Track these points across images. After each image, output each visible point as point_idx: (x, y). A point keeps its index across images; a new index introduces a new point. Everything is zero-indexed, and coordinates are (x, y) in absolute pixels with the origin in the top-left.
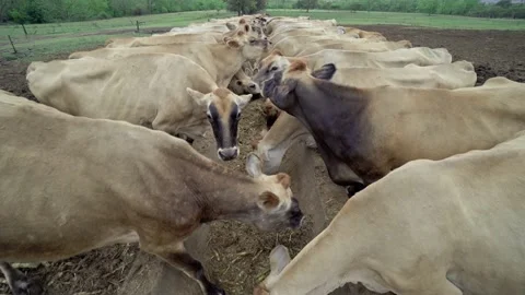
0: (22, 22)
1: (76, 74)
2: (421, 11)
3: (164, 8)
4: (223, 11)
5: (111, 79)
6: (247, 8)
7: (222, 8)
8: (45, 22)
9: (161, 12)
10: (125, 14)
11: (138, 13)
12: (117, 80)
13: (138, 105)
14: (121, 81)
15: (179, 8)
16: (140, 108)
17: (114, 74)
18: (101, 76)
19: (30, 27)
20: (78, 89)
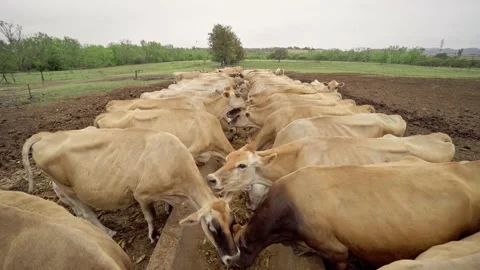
0: (42, 69)
1: (76, 145)
2: (374, 61)
3: (159, 58)
4: (209, 61)
5: (107, 150)
6: (228, 60)
7: (208, 59)
8: (61, 69)
9: (157, 61)
10: (127, 62)
11: (138, 62)
12: (112, 151)
13: (126, 175)
14: (115, 152)
15: (171, 59)
16: (129, 178)
17: (110, 146)
18: (98, 147)
19: (47, 74)
20: (75, 158)
